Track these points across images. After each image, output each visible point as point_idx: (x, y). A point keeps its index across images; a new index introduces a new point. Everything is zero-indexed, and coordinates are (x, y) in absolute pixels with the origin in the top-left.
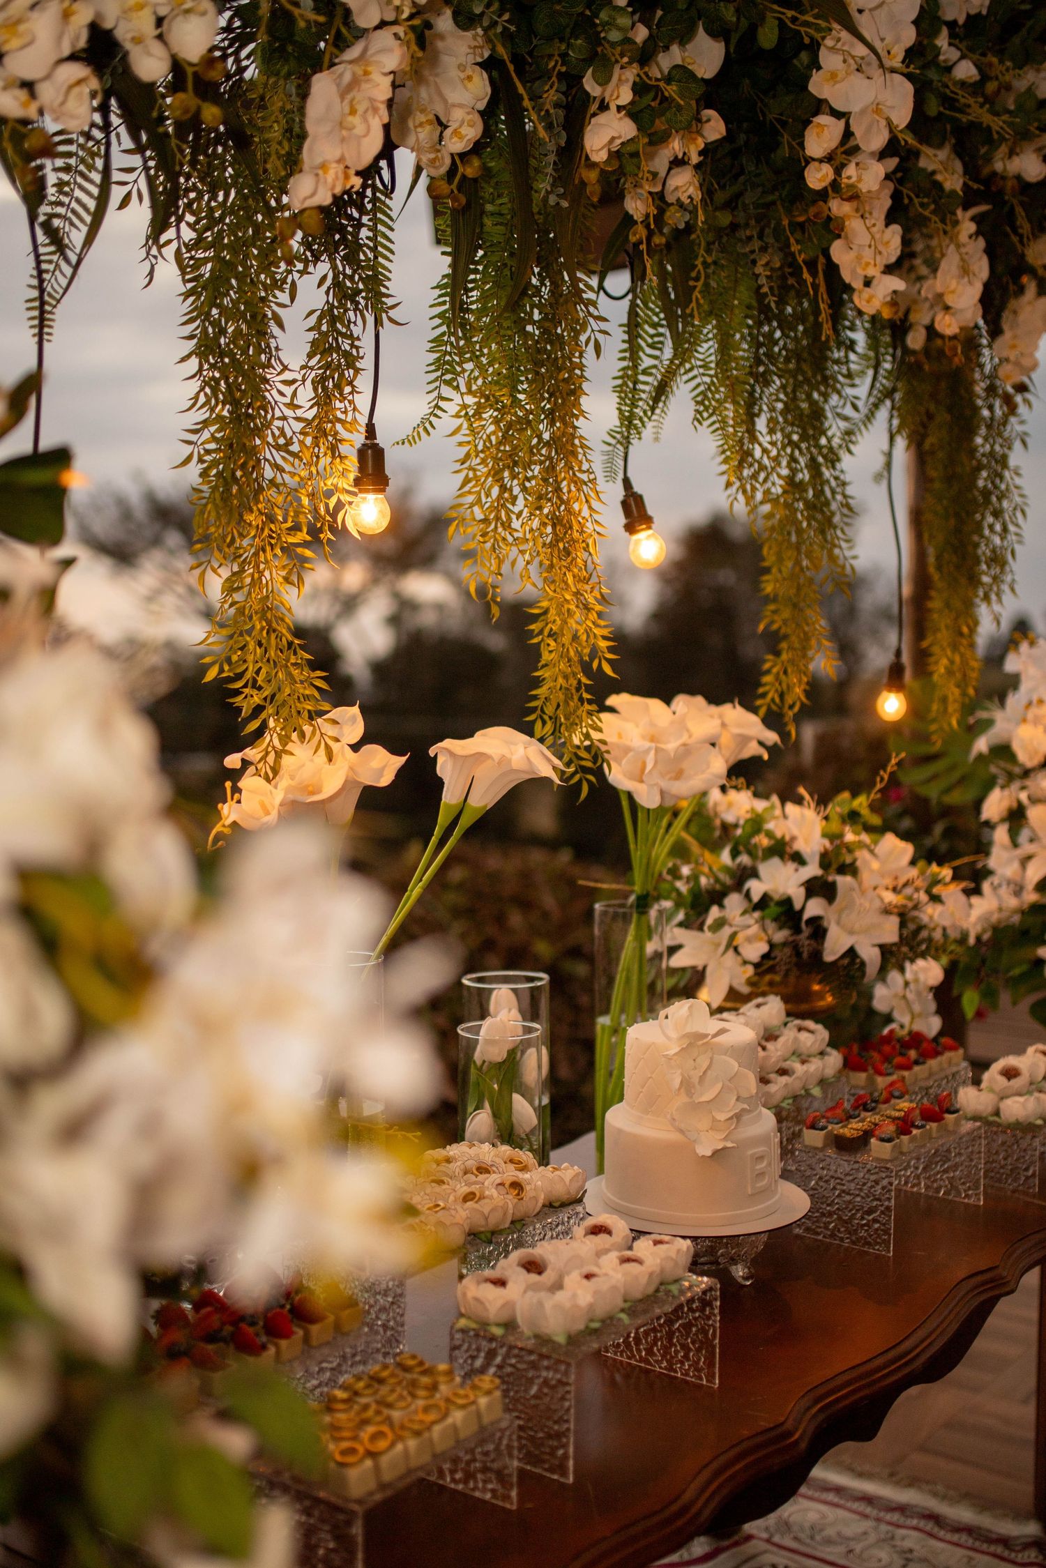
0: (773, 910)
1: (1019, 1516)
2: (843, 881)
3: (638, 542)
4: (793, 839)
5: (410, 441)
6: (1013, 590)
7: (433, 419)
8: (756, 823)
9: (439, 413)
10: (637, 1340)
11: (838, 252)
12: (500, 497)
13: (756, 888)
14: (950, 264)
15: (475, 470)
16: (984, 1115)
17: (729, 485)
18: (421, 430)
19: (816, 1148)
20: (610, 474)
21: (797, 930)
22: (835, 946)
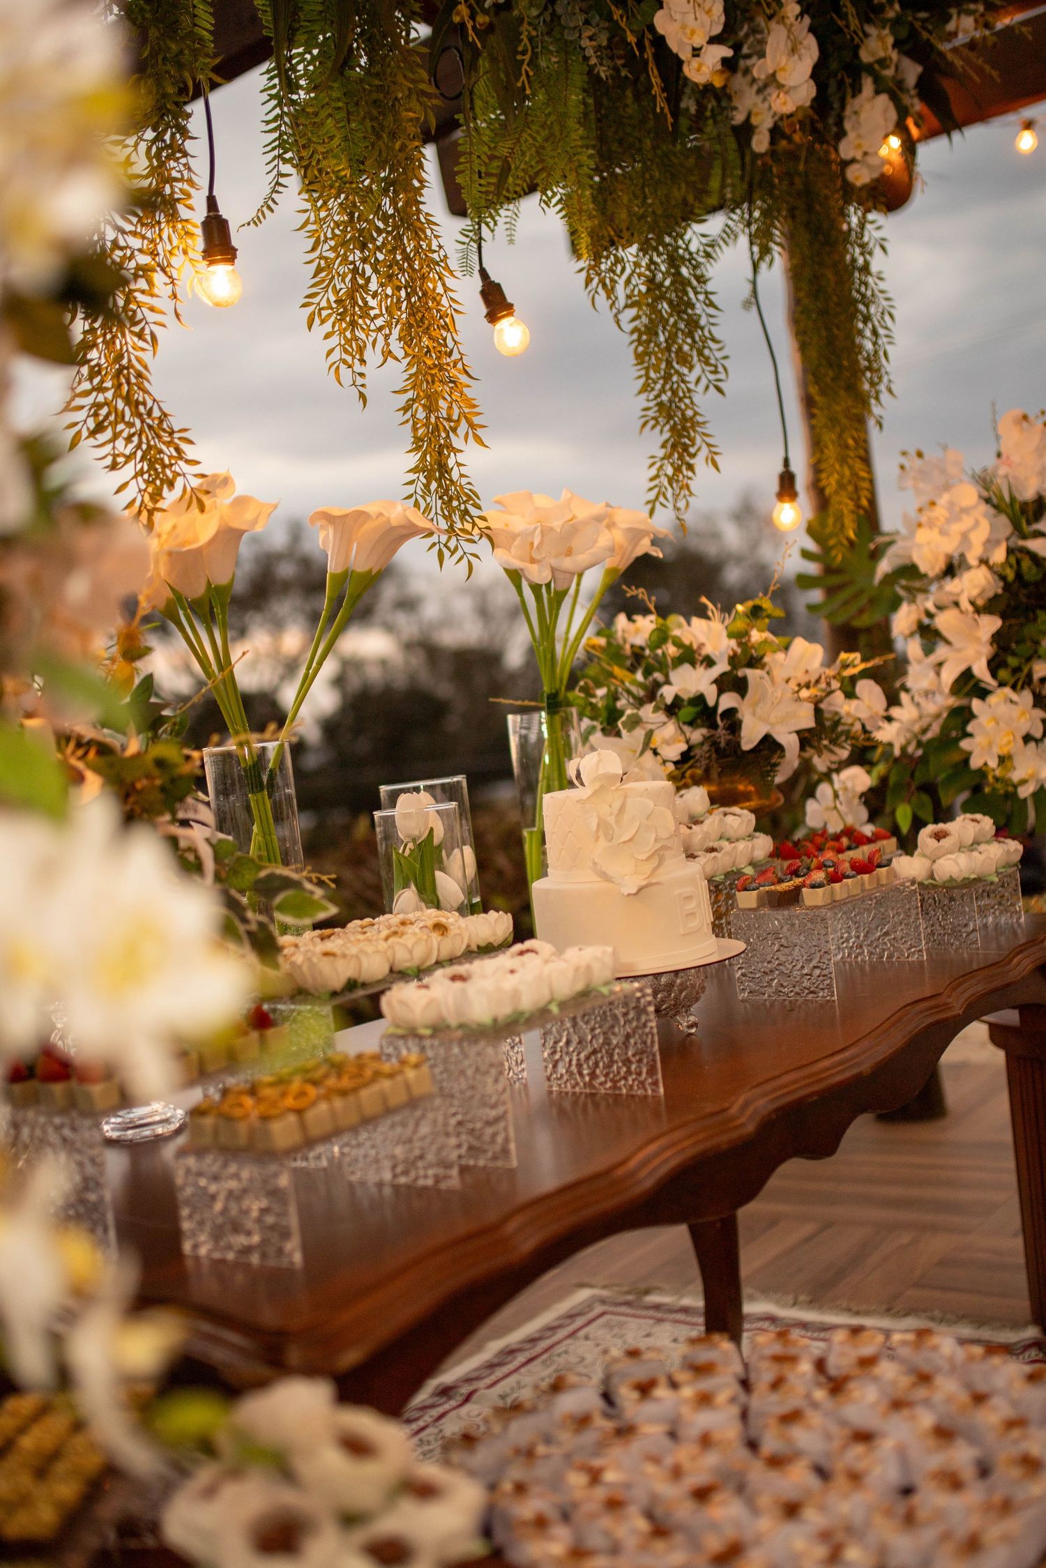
0: (687, 712)
1: (1016, 1325)
2: (752, 674)
3: (501, 330)
4: (701, 645)
5: (256, 222)
6: (890, 391)
7: (274, 196)
8: (662, 636)
9: (280, 189)
10: (579, 1066)
11: (661, 22)
12: (354, 280)
13: (668, 693)
14: (777, 38)
15: (326, 258)
16: (919, 879)
17: (588, 281)
18: (265, 209)
19: (750, 910)
20: (467, 270)
21: (714, 726)
22: (750, 737)
